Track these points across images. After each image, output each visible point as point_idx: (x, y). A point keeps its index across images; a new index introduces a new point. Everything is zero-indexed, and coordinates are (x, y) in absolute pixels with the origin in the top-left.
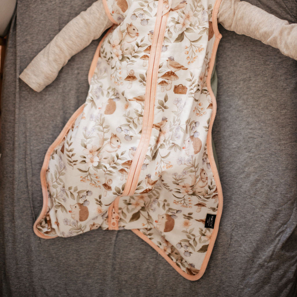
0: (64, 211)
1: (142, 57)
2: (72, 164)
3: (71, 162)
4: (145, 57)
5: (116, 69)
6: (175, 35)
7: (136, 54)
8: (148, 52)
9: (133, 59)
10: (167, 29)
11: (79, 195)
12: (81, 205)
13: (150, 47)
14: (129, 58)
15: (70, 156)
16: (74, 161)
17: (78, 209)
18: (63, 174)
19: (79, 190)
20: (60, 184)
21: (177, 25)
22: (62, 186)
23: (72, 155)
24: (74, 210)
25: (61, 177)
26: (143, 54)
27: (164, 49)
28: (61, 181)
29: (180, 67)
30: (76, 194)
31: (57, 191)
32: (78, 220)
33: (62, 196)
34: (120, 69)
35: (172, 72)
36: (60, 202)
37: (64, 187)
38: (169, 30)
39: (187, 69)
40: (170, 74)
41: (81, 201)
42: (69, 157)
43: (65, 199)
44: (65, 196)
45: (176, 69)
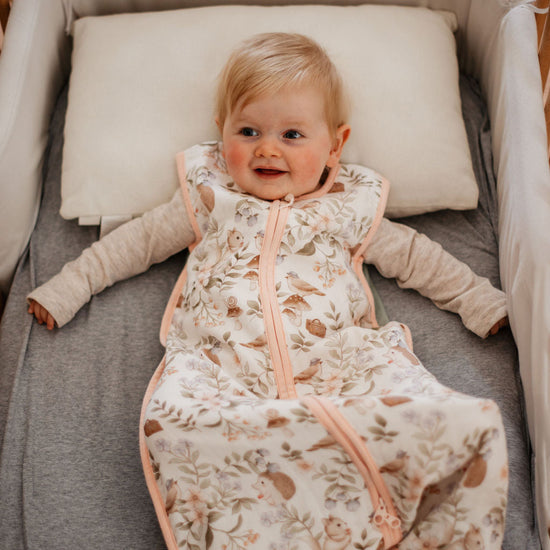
0: (252, 505)
1: (247, 275)
2: (189, 426)
3: (186, 425)
4: (251, 274)
5: (204, 304)
6: (301, 244)
7: (233, 271)
8: (255, 266)
9: (229, 279)
10: (287, 231)
11: (249, 462)
12: (267, 474)
13: (258, 257)
14: (220, 280)
15: (177, 417)
16: (188, 420)
17: (269, 483)
18: (196, 455)
19: (242, 454)
20: (209, 473)
21: (304, 227)
22: (213, 473)
23: (179, 414)
24: (264, 490)
25: (199, 462)
26: (247, 270)
27: (280, 260)
28: (204, 466)
29: (311, 290)
30: (244, 464)
31: (214, 487)
32: (284, 501)
33: (228, 486)
34: (211, 301)
35: (299, 297)
36: (235, 497)
37: (218, 470)
38: (290, 233)
39: (323, 295)
40: (296, 299)
41: (262, 469)
42: (176, 420)
43: (237, 484)
44: (232, 480)
45: (305, 293)
